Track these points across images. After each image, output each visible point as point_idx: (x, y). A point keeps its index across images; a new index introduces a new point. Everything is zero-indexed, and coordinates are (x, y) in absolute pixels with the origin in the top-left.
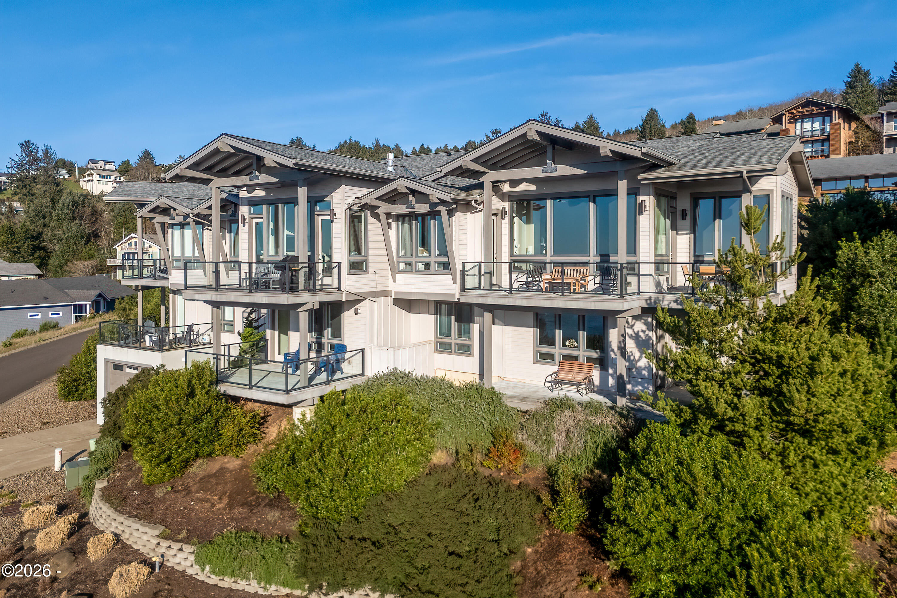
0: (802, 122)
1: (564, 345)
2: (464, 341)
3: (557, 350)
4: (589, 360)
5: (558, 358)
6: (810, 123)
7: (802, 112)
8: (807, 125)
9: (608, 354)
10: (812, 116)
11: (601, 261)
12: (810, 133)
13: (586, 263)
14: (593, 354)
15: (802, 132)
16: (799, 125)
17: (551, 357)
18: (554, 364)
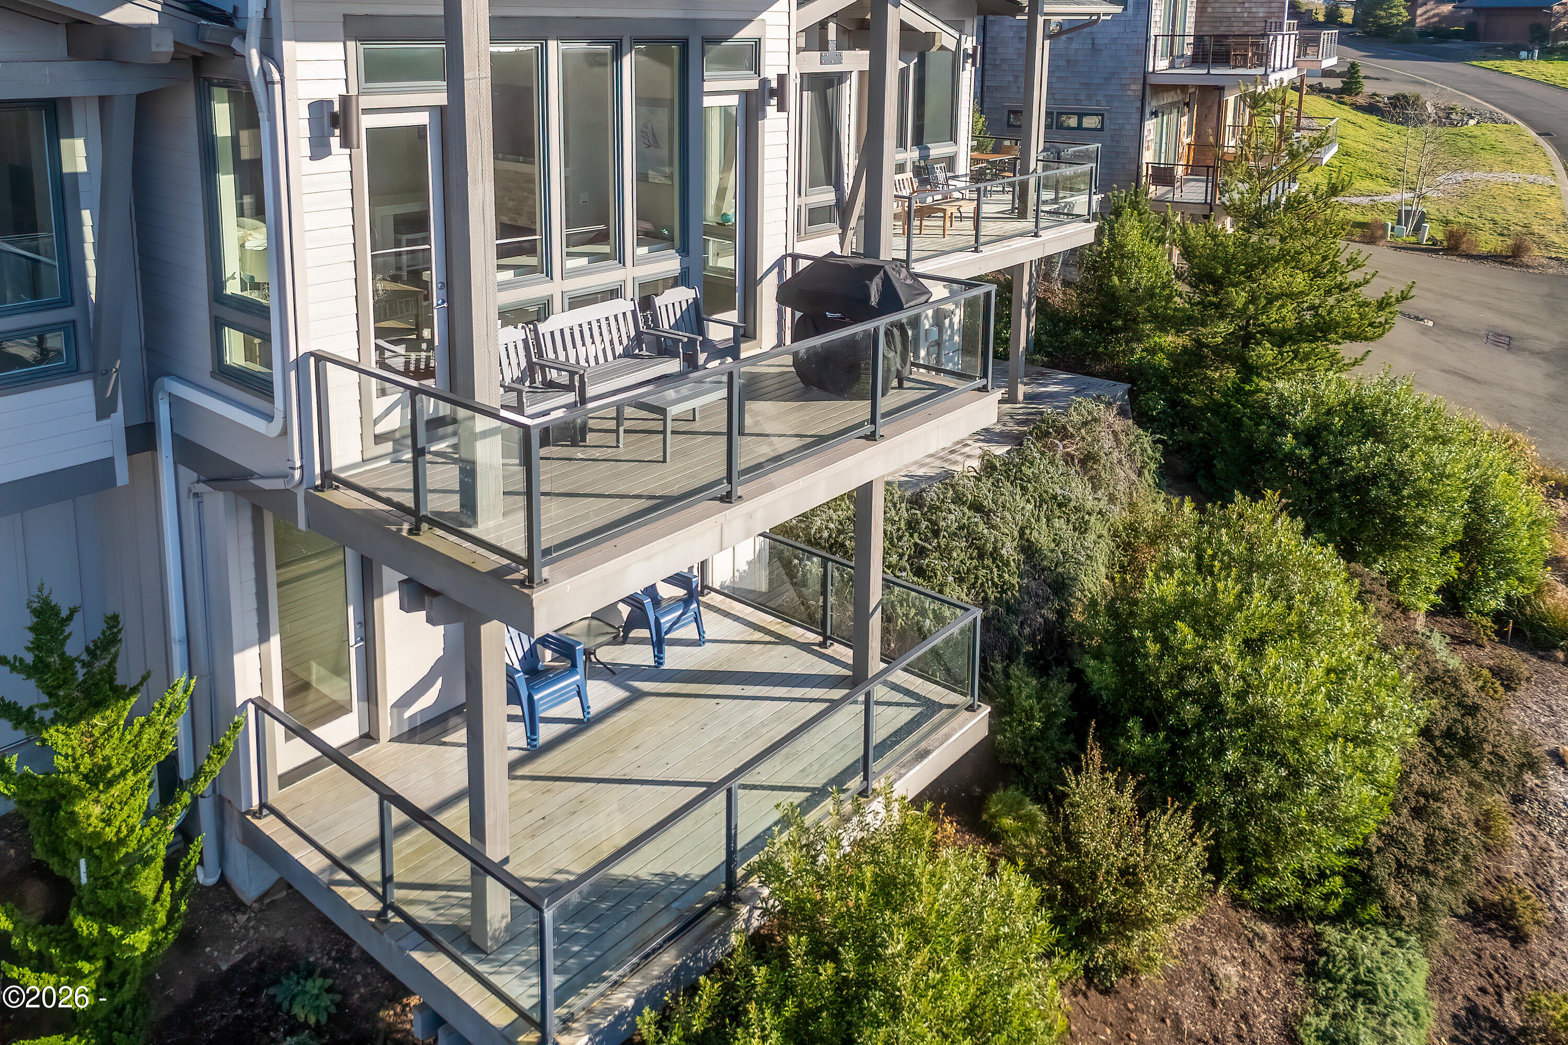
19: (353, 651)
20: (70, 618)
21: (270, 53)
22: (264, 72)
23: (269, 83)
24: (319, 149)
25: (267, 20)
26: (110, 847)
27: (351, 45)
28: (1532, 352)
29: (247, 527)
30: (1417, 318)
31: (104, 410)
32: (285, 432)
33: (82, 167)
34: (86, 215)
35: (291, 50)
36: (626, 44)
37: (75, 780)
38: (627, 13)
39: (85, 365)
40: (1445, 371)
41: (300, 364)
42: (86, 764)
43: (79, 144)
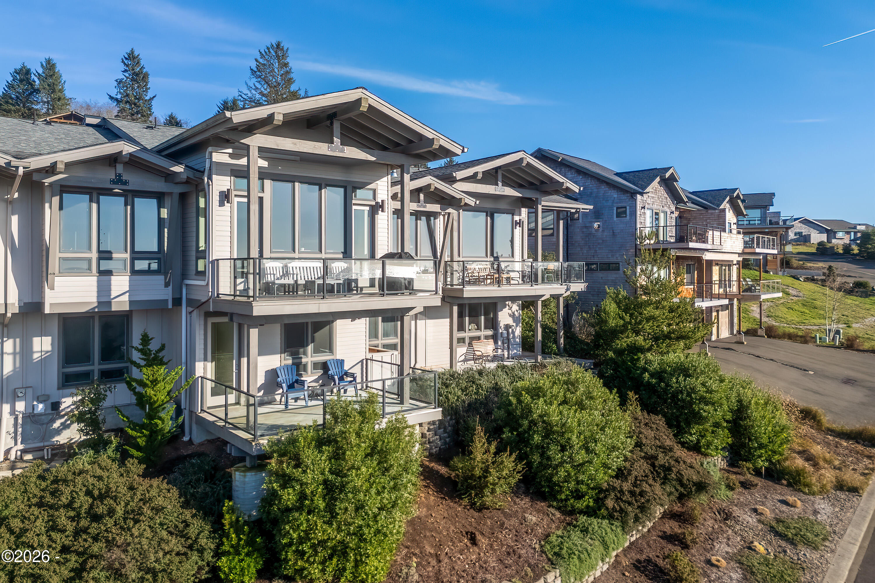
3: (467, 334)
4: (487, 337)
5: (467, 341)
9: (498, 331)
14: (490, 333)
17: (463, 341)
18: (465, 346)
19: (234, 373)
20: (152, 339)
21: (210, 178)
22: (208, 182)
23: (209, 185)
24: (222, 204)
25: (210, 169)
26: (155, 402)
27: (232, 178)
28: (864, 387)
29: (202, 322)
30: (805, 370)
31: (167, 285)
32: (208, 284)
33: (166, 217)
34: (166, 230)
35: (214, 177)
36: (323, 186)
37: (148, 382)
38: (324, 177)
39: (162, 271)
40: (805, 390)
41: (213, 262)
42: (151, 378)
43: (166, 210)
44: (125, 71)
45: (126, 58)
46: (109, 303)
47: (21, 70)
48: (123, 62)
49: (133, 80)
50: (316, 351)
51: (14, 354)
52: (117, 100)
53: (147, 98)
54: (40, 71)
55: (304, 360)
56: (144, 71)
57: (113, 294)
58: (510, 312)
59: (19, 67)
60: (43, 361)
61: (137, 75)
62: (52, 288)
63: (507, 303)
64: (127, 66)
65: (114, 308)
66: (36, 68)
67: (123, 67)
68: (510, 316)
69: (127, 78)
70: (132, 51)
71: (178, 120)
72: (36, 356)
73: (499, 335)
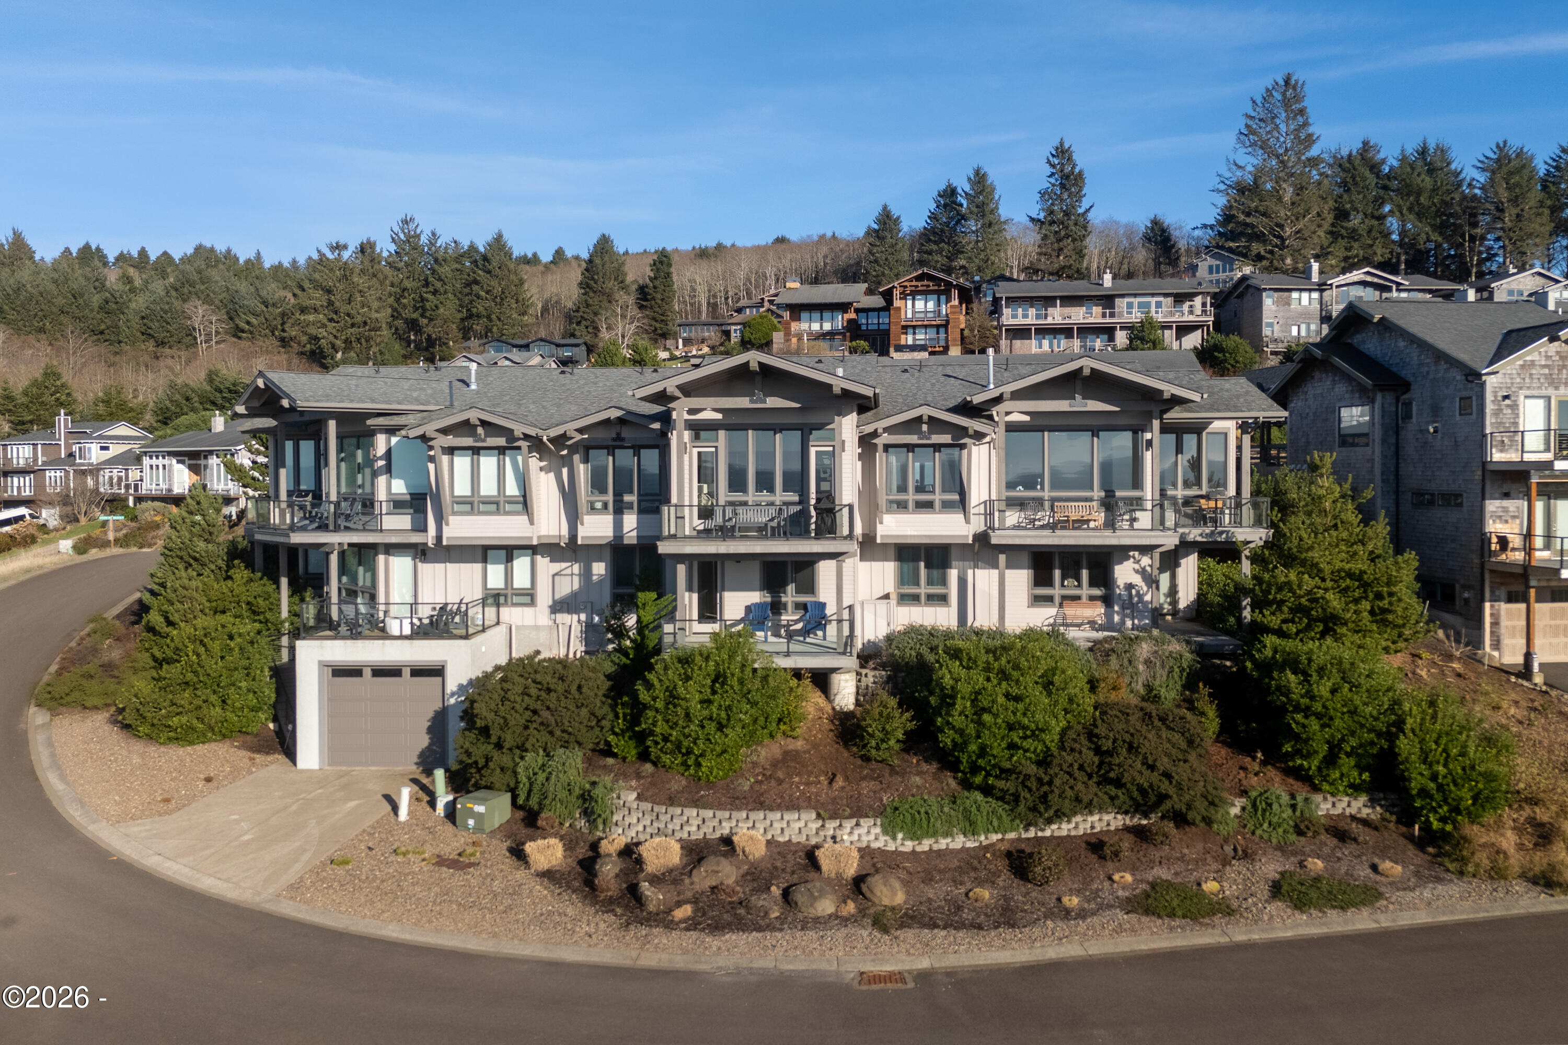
0: (914, 299)
1: (1063, 585)
2: (937, 590)
3: (1056, 592)
4: (1092, 598)
5: (1057, 600)
6: (922, 302)
7: (917, 286)
8: (920, 305)
9: (1114, 591)
10: (926, 293)
11: (1106, 496)
12: (922, 315)
13: (1090, 499)
14: (1097, 592)
15: (914, 312)
16: (909, 303)
17: (1049, 599)
18: (1054, 606)
36: (778, 430)
38: (777, 422)
44: (1052, 175)
45: (1053, 156)
46: (622, 537)
47: (945, 191)
48: (1049, 162)
49: (1063, 186)
50: (798, 591)
51: (580, 575)
52: (1039, 220)
53: (1081, 211)
54: (967, 188)
55: (783, 599)
56: (1077, 170)
57: (625, 530)
58: (1137, 567)
59: (942, 187)
60: (600, 582)
61: (1067, 177)
62: (582, 524)
63: (1131, 553)
64: (1053, 166)
65: (626, 542)
66: (963, 185)
67: (1048, 170)
68: (1137, 572)
69: (1053, 185)
70: (1062, 144)
71: (1165, 225)
72: (595, 578)
73: (1116, 597)
